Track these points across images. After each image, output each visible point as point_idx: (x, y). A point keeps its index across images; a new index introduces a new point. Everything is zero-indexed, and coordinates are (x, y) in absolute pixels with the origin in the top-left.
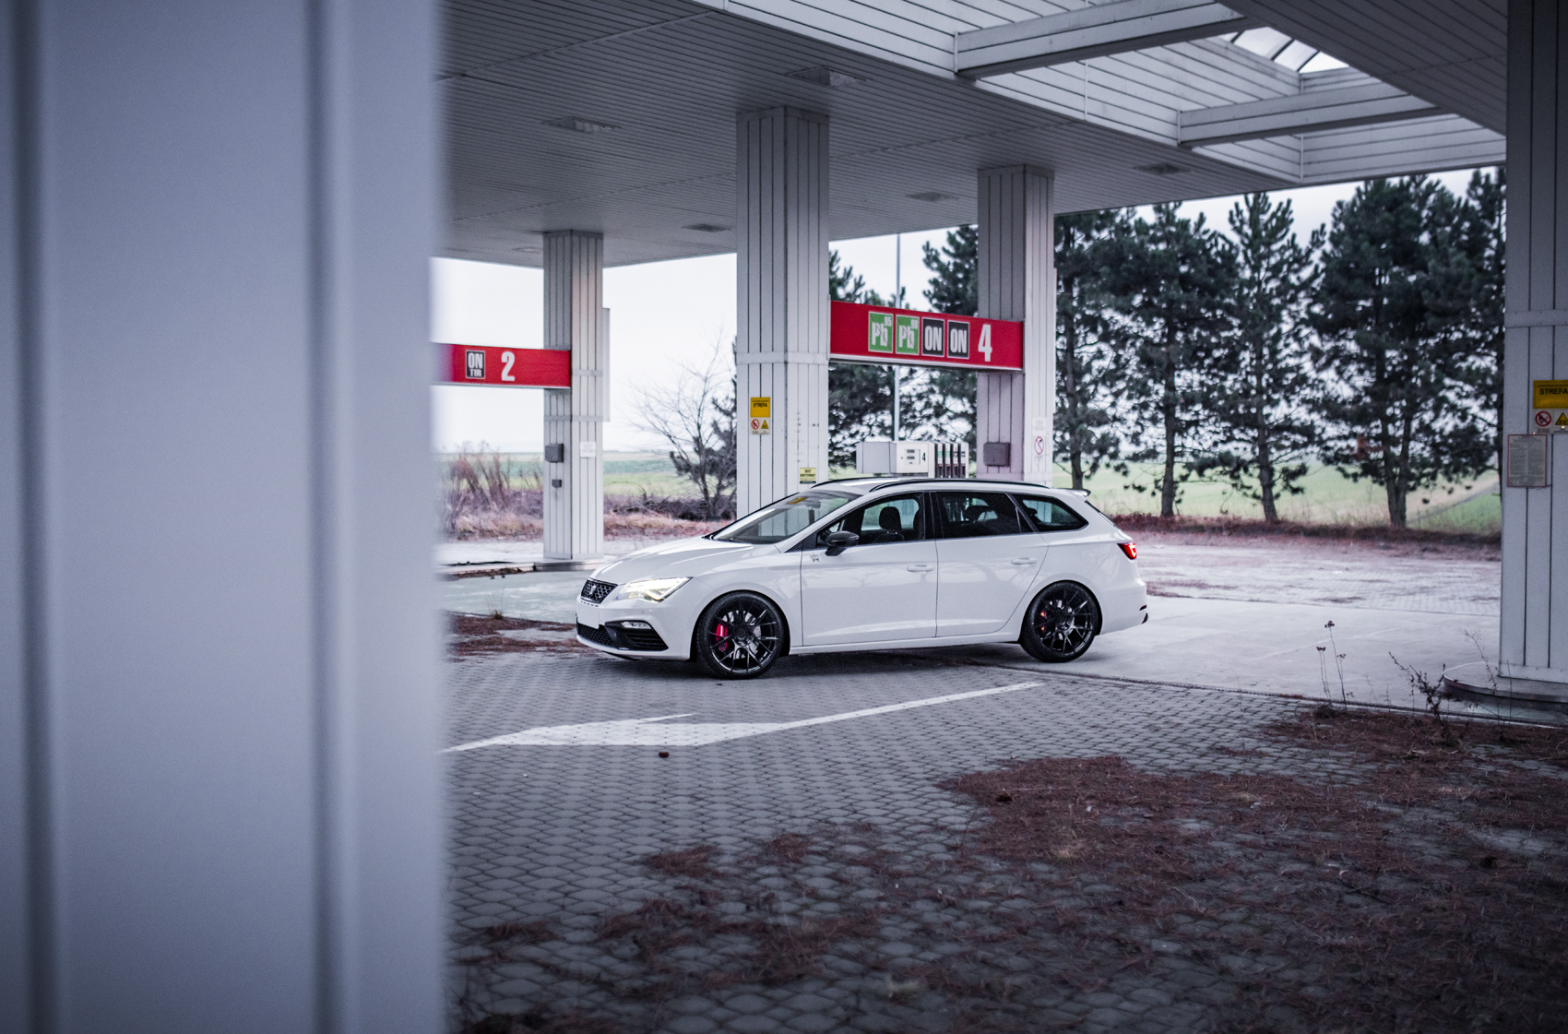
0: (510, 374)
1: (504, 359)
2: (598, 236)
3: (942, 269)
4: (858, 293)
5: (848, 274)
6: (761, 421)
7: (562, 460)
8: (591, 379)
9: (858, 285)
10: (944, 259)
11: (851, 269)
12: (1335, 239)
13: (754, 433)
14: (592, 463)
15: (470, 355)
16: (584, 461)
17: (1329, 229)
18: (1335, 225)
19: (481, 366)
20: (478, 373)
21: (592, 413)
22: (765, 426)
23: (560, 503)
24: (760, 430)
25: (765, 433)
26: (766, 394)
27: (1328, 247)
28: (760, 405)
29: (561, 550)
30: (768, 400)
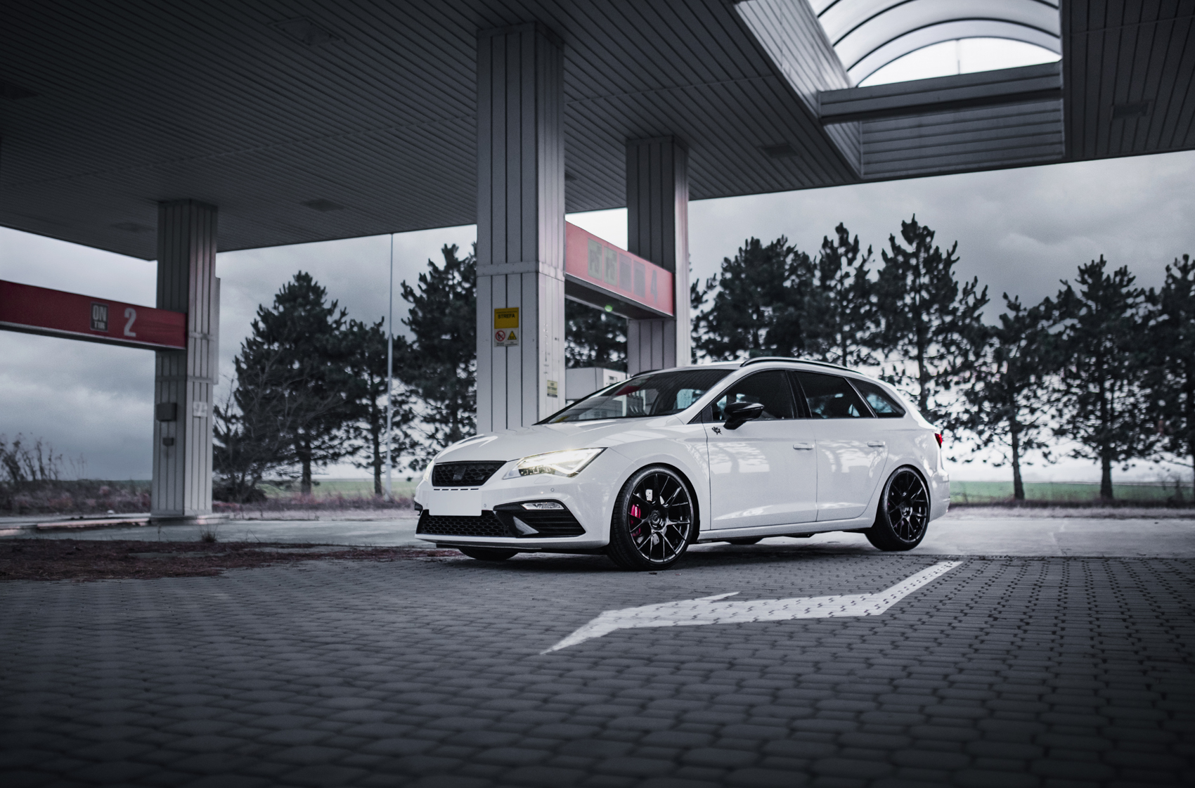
0: (131, 330)
1: (127, 315)
2: (211, 208)
3: (418, 301)
4: (343, 320)
5: (335, 305)
6: (508, 332)
7: (175, 418)
8: (204, 342)
9: (343, 314)
10: (418, 293)
11: (337, 301)
12: (724, 283)
13: (498, 345)
14: (203, 421)
15: (95, 307)
16: (197, 420)
17: (719, 277)
18: (723, 274)
19: (105, 319)
20: (102, 326)
21: (204, 374)
22: (512, 337)
23: (171, 461)
24: (506, 341)
25: (512, 344)
26: (514, 303)
27: (719, 289)
28: (506, 316)
29: (171, 507)
30: (516, 310)
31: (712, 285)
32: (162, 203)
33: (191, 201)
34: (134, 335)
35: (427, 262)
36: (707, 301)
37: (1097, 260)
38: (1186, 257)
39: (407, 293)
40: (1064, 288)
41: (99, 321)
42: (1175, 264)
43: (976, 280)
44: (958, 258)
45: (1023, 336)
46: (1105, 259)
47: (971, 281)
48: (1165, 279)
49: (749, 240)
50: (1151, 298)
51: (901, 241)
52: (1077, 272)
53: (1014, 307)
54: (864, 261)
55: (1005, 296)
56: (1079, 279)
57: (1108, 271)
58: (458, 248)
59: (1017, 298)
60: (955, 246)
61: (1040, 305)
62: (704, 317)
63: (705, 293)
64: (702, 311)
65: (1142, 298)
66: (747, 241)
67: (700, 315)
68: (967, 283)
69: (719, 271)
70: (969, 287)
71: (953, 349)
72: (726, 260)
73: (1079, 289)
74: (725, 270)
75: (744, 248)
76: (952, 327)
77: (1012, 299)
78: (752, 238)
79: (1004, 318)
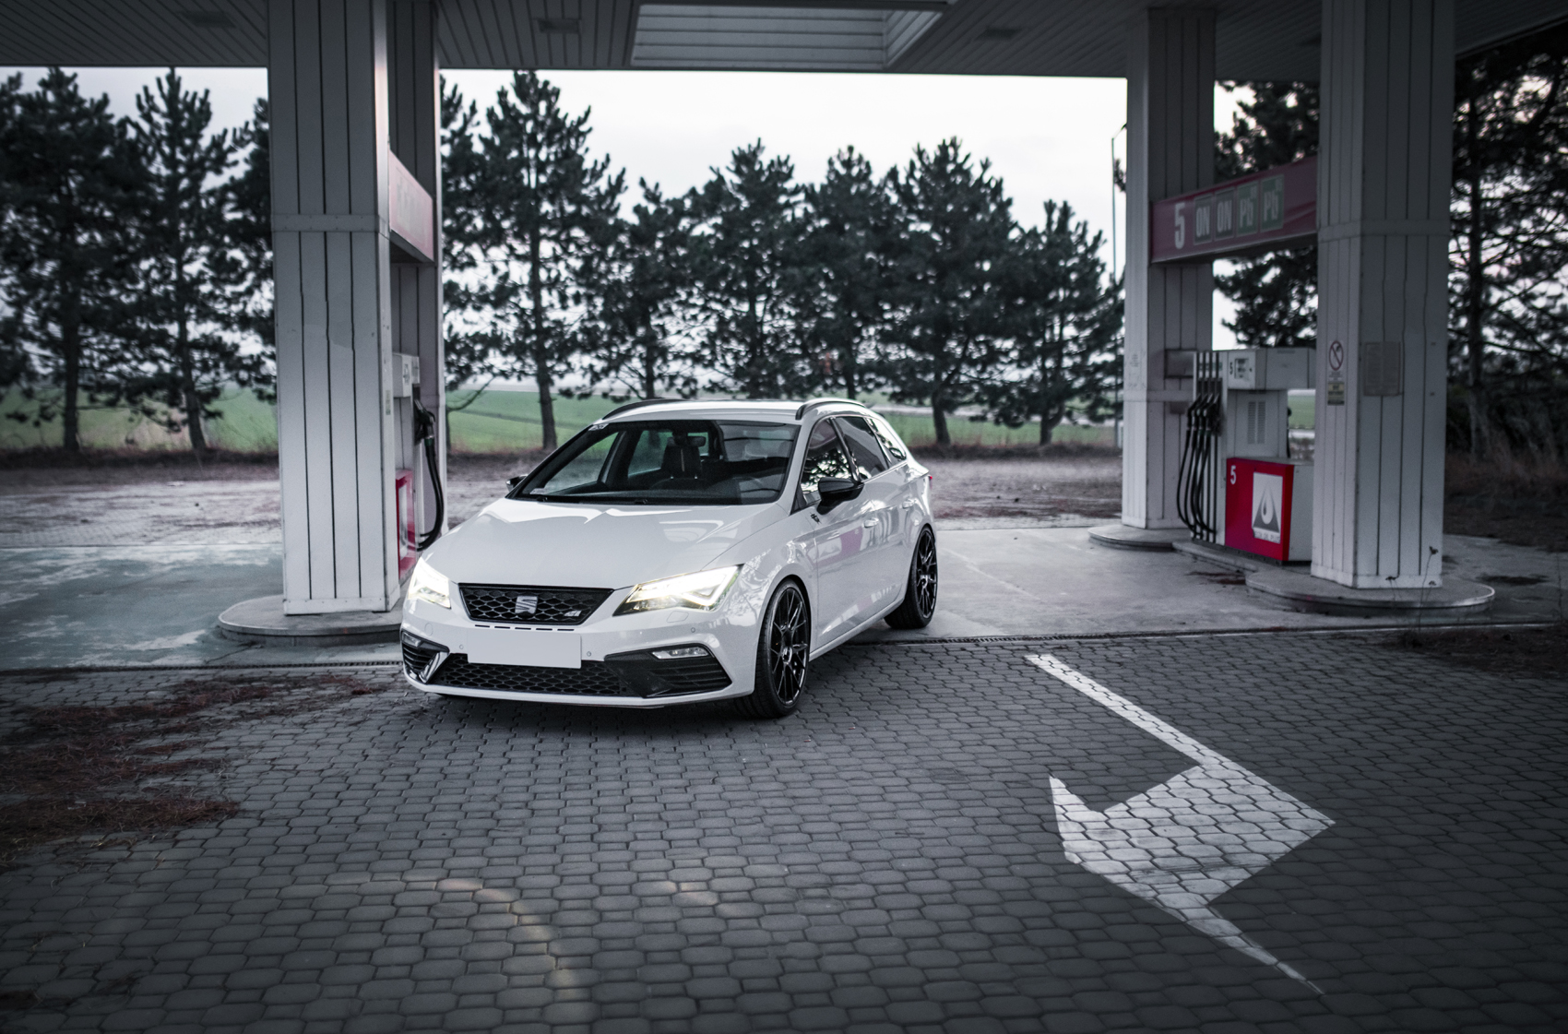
31: (242, 139)
36: (235, 163)
37: (754, 145)
38: (851, 149)
40: (714, 178)
42: (839, 157)
43: (608, 159)
44: (590, 130)
45: (661, 235)
46: (762, 144)
47: (602, 159)
48: (825, 173)
50: (811, 196)
51: (513, 99)
52: (731, 158)
53: (652, 196)
54: (466, 122)
55: (643, 183)
56: (733, 167)
57: (765, 159)
59: (657, 186)
60: (587, 113)
61: (685, 197)
62: (236, 187)
63: (231, 149)
64: (232, 178)
65: (801, 196)
67: (230, 183)
68: (596, 162)
69: (251, 117)
70: (599, 167)
71: (572, 248)
73: (732, 179)
76: (575, 219)
77: (651, 185)
79: (638, 210)
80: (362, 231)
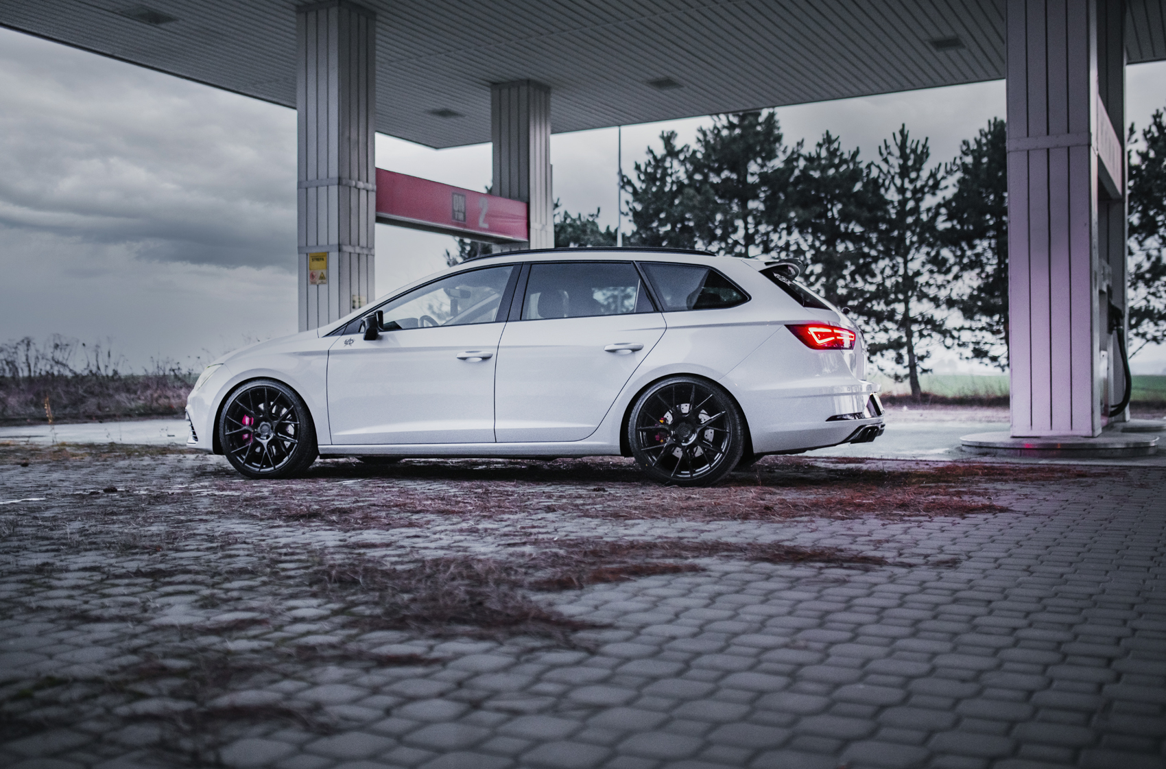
31: (951, 170)
32: (495, 85)
33: (528, 82)
34: (486, 226)
35: (646, 149)
36: (946, 187)
39: (625, 182)
41: (458, 211)
49: (992, 121)
58: (676, 135)
62: (946, 204)
63: (943, 178)
64: (944, 198)
66: (989, 122)
67: (942, 202)
72: (965, 143)
74: (965, 153)
75: (987, 130)
78: (995, 119)
80: (1078, 145)
